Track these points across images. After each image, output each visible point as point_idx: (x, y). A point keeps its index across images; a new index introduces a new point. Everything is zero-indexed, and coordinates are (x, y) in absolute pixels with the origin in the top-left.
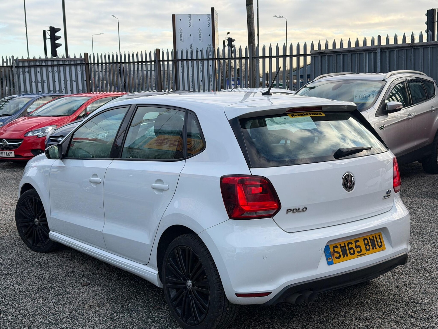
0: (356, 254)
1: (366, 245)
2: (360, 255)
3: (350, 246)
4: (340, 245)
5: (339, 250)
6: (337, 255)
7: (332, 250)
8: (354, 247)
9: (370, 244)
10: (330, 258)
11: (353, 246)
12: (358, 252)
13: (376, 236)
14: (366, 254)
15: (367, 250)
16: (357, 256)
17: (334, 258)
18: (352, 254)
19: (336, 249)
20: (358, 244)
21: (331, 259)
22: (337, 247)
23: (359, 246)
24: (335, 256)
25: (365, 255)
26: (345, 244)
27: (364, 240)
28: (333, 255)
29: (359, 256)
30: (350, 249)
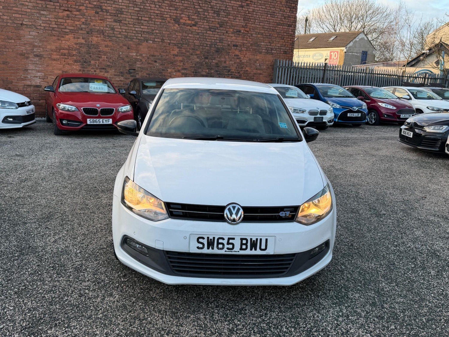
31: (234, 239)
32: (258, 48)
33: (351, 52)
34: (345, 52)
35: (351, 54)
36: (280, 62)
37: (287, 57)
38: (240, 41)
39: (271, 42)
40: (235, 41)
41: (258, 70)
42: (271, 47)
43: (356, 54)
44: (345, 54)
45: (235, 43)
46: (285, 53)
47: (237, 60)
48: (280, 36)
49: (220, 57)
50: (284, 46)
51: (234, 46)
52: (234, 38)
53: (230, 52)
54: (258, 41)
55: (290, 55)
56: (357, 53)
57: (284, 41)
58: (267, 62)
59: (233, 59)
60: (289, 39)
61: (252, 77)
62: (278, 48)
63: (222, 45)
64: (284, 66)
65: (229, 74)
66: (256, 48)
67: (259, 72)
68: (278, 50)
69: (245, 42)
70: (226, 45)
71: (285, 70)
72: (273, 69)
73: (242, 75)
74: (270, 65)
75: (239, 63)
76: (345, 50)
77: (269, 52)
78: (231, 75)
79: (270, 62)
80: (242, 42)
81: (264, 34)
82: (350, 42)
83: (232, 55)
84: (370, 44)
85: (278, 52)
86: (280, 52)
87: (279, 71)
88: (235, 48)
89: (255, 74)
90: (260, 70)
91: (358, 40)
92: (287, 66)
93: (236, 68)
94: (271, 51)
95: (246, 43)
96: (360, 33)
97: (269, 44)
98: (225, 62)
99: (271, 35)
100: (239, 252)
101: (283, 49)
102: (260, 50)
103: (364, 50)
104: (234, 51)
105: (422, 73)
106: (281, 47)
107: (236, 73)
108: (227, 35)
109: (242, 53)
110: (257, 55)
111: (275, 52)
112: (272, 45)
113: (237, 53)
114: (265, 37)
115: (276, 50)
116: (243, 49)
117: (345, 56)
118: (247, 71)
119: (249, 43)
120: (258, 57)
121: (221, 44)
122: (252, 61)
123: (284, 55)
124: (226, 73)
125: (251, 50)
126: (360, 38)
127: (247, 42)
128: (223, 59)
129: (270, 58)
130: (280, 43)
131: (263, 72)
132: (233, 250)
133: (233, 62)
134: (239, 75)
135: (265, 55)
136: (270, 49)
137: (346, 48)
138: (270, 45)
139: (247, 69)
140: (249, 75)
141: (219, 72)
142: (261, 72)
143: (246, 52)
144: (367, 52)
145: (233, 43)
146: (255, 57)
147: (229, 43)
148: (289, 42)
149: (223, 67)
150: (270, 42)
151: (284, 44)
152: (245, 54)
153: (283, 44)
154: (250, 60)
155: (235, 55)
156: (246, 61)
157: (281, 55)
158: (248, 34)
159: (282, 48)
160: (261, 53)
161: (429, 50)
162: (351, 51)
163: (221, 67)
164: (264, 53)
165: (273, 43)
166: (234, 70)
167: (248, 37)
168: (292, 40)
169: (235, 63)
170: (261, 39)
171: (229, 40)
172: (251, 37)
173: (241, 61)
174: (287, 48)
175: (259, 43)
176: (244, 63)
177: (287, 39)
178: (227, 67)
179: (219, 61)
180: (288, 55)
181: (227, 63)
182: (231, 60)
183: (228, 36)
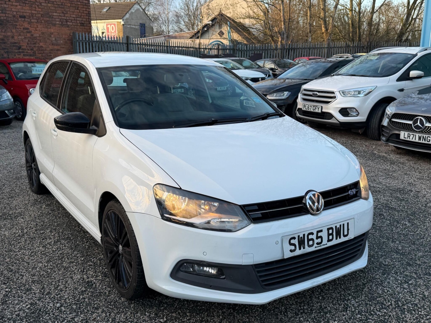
31: (321, 231)
32: (50, 19)
33: (129, 25)
34: (123, 25)
35: (129, 26)
36: (79, 36)
37: (86, 30)
38: (28, 11)
39: (65, 12)
40: (22, 11)
41: (54, 45)
42: (65, 18)
43: (134, 27)
44: (124, 27)
45: (22, 14)
46: (82, 24)
47: (28, 34)
48: (74, 5)
49: (5, 31)
50: (79, 17)
51: (21, 17)
52: (19, 7)
53: (17, 25)
54: (50, 11)
55: (88, 28)
56: (135, 25)
57: (78, 11)
58: (64, 36)
59: (22, 34)
60: (85, 9)
61: (49, 54)
62: (73, 19)
63: (6, 16)
64: (84, 39)
65: (20, 52)
66: (48, 19)
67: (56, 47)
68: (73, 21)
69: (34, 12)
70: (10, 16)
71: (86, 44)
72: (72, 43)
73: (37, 52)
74: (68, 40)
75: (30, 38)
76: (123, 23)
77: (64, 23)
78: (23, 52)
79: (67, 36)
80: (30, 12)
81: (55, 3)
82: (126, 13)
83: (20, 28)
84: (146, 16)
85: (74, 24)
86: (76, 24)
87: (79, 47)
88: (23, 19)
89: (52, 50)
90: (57, 45)
91: (133, 11)
92: (87, 40)
93: (28, 44)
94: (66, 23)
95: (36, 14)
96: (135, 4)
97: (62, 15)
98: (13, 37)
99: (63, 4)
100: (327, 244)
101: (79, 21)
102: (54, 22)
103: (141, 22)
104: (22, 23)
105: (215, 44)
106: (76, 18)
107: (28, 50)
108: (10, 3)
109: (32, 26)
110: (50, 28)
111: (71, 24)
112: (66, 15)
113: (26, 25)
114: (56, 6)
115: (71, 22)
116: (32, 21)
117: (123, 29)
118: (42, 47)
119: (39, 13)
120: (52, 31)
121: (4, 15)
122: (46, 35)
123: (81, 27)
124: (17, 51)
125: (43, 21)
126: (135, 9)
127: (36, 12)
128: (9, 34)
129: (66, 31)
130: (75, 13)
131: (61, 47)
132: (322, 244)
133: (23, 37)
134: (33, 52)
135: (59, 27)
136: (65, 21)
137: (123, 20)
138: (64, 16)
139: (41, 44)
140: (45, 52)
141: (7, 49)
142: (59, 47)
143: (37, 24)
144: (144, 24)
145: (18, 13)
146: (49, 30)
147: (15, 13)
148: (85, 12)
149: (11, 43)
150: (63, 13)
151: (80, 14)
152: (36, 26)
153: (78, 15)
154: (43, 33)
155: (23, 29)
156: (38, 35)
157: (78, 27)
158: (36, 3)
159: (78, 19)
160: (55, 25)
161: (211, 21)
162: (129, 23)
163: (9, 43)
164: (59, 25)
165: (67, 13)
166: (25, 47)
167: (37, 7)
168: (87, 10)
169: (25, 38)
170: (53, 8)
171: (13, 10)
172: (40, 7)
173: (32, 35)
174: (84, 20)
175: (50, 14)
176: (36, 37)
177: (82, 9)
178: (15, 43)
179: (5, 36)
180: (86, 27)
181: (16, 38)
182: (20, 35)
183: (12, 5)
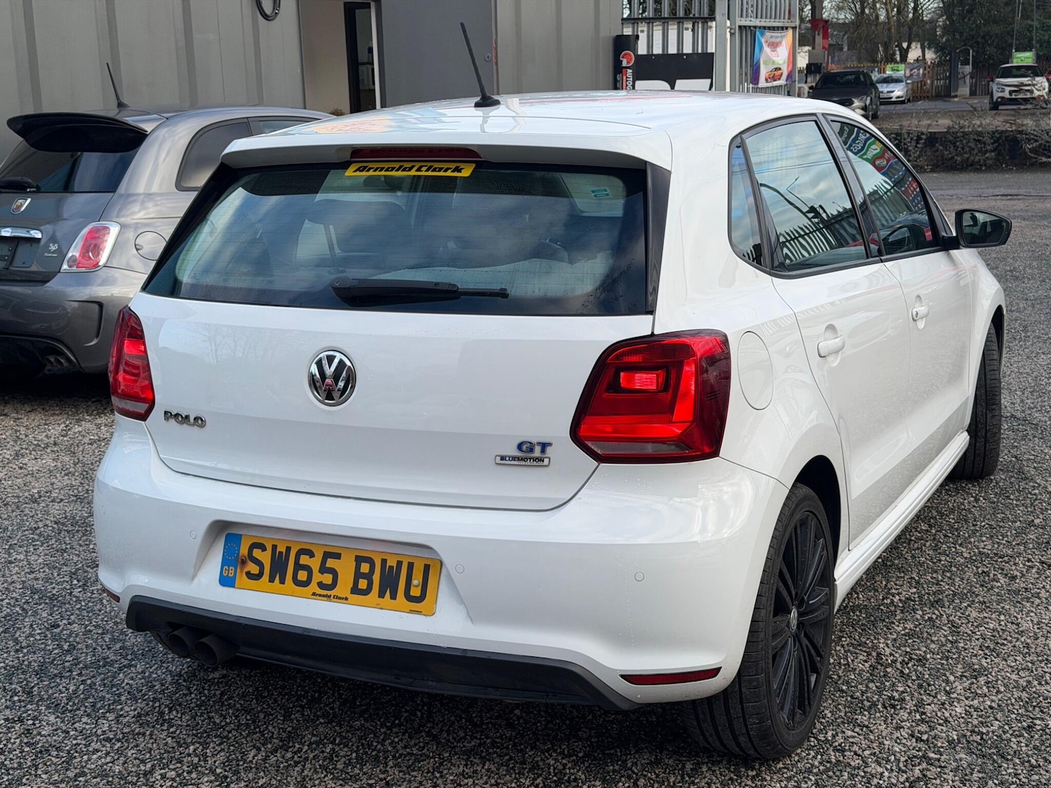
0: (314, 587)
1: (358, 575)
2: (323, 596)
3: (304, 560)
4: (274, 547)
5: (265, 557)
6: (254, 569)
7: (244, 550)
8: (316, 567)
9: (376, 578)
10: (231, 568)
11: (315, 563)
12: (321, 585)
13: (411, 566)
14: (346, 599)
15: (355, 590)
16: (314, 594)
17: (242, 571)
18: (298, 583)
19: (257, 553)
20: (330, 563)
21: (233, 572)
22: (263, 548)
23: (334, 572)
24: (246, 570)
25: (344, 601)
26: (288, 549)
27: (359, 560)
28: (243, 562)
29: (318, 597)
30: (298, 567)
